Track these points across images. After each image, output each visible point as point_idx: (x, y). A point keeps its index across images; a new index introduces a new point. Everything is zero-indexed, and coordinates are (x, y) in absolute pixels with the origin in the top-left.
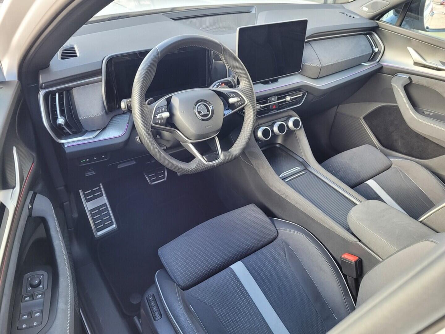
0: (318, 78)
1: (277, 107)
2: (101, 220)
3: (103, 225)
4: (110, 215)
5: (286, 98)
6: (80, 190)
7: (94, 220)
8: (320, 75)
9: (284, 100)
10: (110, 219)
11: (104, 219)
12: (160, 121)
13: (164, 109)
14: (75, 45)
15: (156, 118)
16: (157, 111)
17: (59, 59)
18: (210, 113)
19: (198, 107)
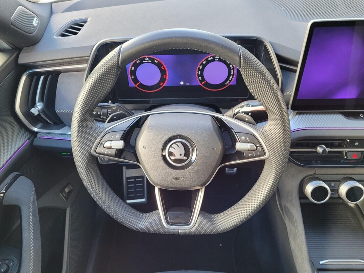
1: (361, 158)
2: (134, 190)
3: (134, 195)
4: (144, 188)
7: (128, 188)
10: (143, 192)
11: (137, 190)
12: (106, 151)
13: (118, 136)
14: (89, 20)
15: (102, 146)
16: (107, 137)
17: (56, 36)
18: (188, 158)
19: (172, 146)
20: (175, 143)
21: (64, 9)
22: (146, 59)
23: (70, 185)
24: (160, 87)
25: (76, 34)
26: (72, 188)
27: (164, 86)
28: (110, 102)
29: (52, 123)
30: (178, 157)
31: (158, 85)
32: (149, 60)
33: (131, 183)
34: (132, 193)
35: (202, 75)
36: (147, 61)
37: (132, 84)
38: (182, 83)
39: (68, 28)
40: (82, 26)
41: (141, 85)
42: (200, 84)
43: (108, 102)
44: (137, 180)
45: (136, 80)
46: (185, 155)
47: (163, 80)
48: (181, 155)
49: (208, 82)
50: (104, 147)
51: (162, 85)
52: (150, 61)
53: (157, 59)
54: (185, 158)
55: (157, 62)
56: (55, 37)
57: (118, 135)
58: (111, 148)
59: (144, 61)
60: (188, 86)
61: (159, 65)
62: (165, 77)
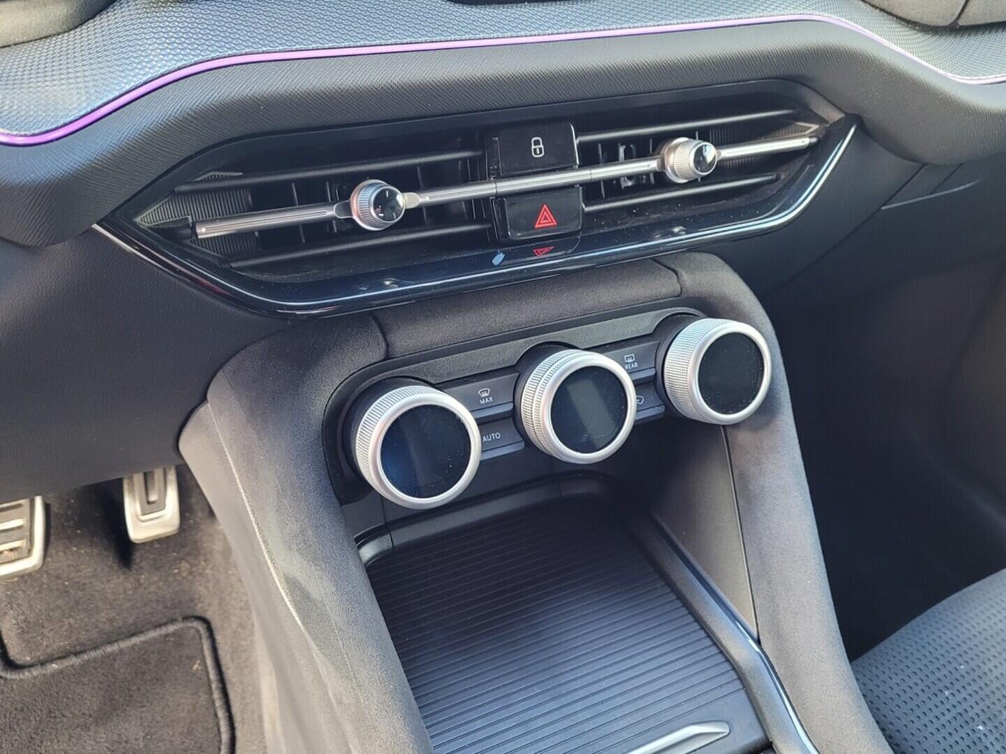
0: (955, 29)
1: (576, 225)
5: (665, 150)
8: (971, 9)
9: (651, 165)
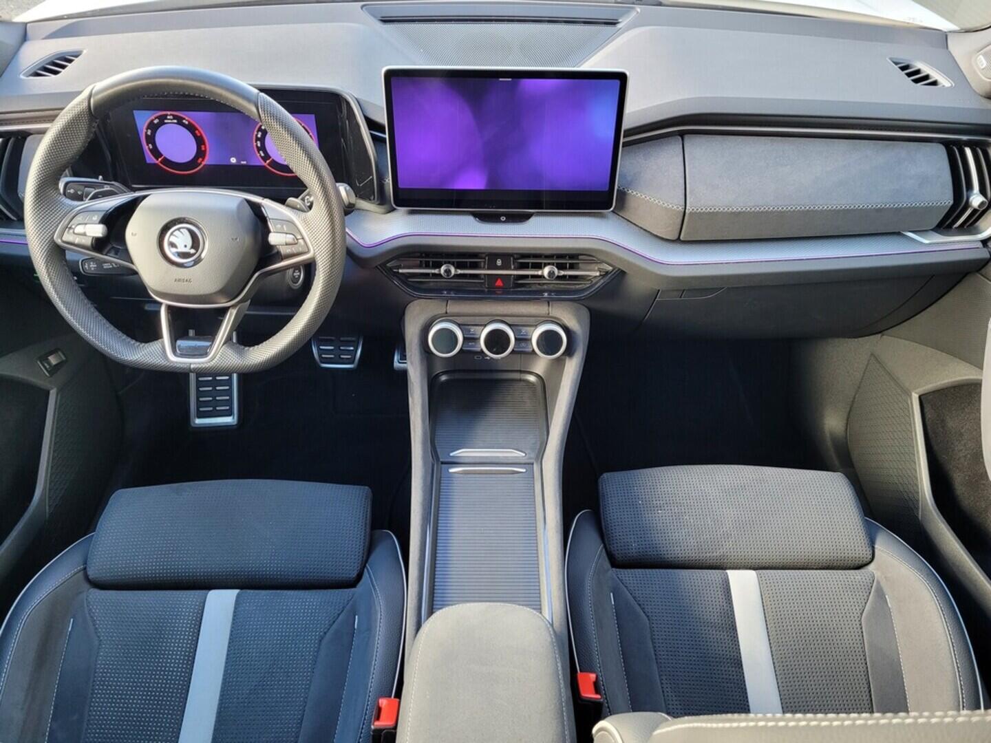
2: (211, 399)
3: (211, 409)
4: (231, 395)
6: (191, 329)
7: (199, 394)
9: (538, 272)
10: (230, 402)
11: (218, 398)
12: (77, 240)
13: (97, 218)
14: (85, 52)
15: (71, 231)
16: (79, 219)
17: (24, 75)
18: (197, 251)
19: (174, 233)
20: (179, 229)
21: (48, 34)
22: (168, 117)
23: (60, 353)
24: (198, 166)
25: (56, 73)
26: (64, 358)
27: (205, 165)
28: (101, 177)
29: (15, 219)
30: (181, 249)
31: (193, 163)
32: (174, 119)
33: (207, 384)
34: (206, 404)
35: (263, 148)
36: (170, 121)
37: (150, 159)
38: (233, 160)
39: (47, 64)
40: (70, 61)
41: (167, 162)
42: (263, 164)
43: (97, 178)
44: (218, 378)
45: (156, 152)
46: (192, 247)
47: (201, 153)
48: (186, 246)
49: (275, 159)
50: (74, 233)
51: (201, 163)
52: (175, 121)
53: (188, 117)
54: (193, 251)
55: (187, 123)
56: (22, 77)
57: (96, 216)
58: (84, 234)
59: (166, 121)
60: (243, 166)
61: (191, 128)
62: (203, 149)
